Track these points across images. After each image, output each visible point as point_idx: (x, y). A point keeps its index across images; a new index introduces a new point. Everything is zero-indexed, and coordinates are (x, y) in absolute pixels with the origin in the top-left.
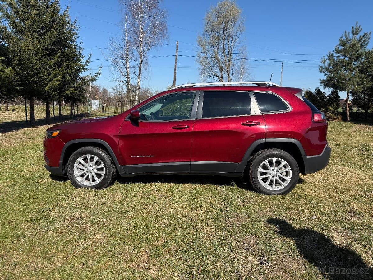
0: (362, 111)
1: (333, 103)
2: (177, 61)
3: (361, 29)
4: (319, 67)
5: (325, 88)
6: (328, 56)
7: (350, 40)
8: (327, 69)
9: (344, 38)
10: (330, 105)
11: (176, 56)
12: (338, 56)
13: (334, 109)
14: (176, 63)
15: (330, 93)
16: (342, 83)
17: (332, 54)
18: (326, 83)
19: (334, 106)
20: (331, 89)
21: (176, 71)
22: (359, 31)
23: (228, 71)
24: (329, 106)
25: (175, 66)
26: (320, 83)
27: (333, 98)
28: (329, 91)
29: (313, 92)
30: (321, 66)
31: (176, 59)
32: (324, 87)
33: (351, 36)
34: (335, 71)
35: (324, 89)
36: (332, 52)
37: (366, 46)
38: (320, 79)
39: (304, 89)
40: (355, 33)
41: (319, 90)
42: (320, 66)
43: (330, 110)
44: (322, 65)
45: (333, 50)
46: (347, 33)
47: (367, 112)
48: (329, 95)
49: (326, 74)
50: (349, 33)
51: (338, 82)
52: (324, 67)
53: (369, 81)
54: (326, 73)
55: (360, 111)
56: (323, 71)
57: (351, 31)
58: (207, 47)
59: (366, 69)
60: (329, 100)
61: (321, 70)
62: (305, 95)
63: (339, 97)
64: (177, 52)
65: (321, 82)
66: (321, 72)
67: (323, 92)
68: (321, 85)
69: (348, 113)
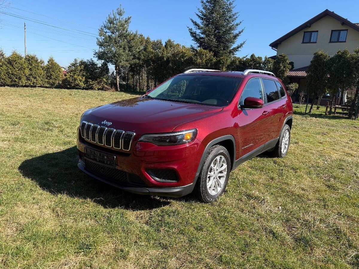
0: (123, 82)
3: (124, 12)
4: (96, 40)
9: (112, 16)
10: (103, 76)
12: (106, 32)
15: (101, 65)
18: (100, 56)
19: (106, 77)
20: (103, 61)
24: (102, 78)
27: (104, 70)
28: (101, 63)
35: (97, 60)
40: (120, 14)
41: (93, 61)
42: (97, 38)
44: (99, 38)
45: (103, 26)
46: (114, 12)
47: (127, 84)
57: (117, 12)
62: (80, 64)
63: (109, 69)
65: (94, 53)
67: (96, 63)
68: (94, 57)
69: (118, 84)
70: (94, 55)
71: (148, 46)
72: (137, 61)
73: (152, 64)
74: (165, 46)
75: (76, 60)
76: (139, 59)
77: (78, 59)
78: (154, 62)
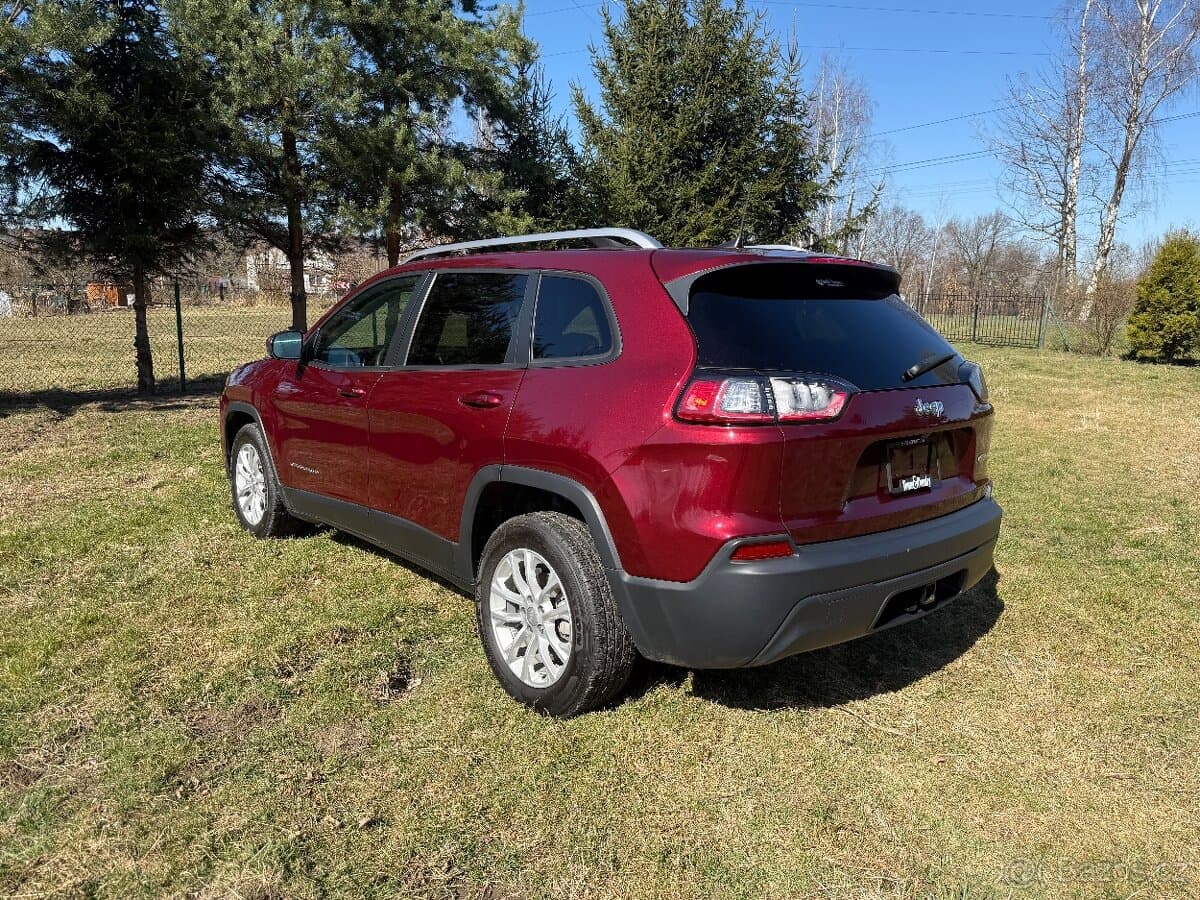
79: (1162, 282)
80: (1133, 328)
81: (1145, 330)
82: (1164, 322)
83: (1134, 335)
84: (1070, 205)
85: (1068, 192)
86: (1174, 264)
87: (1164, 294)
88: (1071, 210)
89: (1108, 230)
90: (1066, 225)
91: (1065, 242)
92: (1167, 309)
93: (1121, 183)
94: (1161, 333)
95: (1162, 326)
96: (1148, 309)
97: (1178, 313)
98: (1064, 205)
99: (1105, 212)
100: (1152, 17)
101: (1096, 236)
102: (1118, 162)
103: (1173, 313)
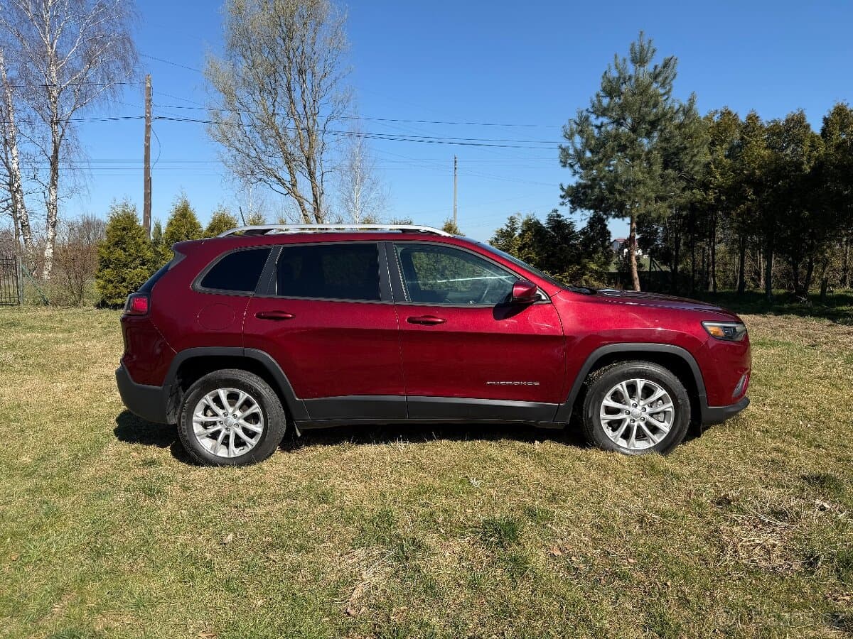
0: (661, 267)
1: (595, 251)
2: (152, 135)
3: (654, 51)
4: (558, 152)
5: (573, 210)
6: (578, 122)
7: (630, 77)
8: (579, 156)
9: (614, 74)
10: (590, 257)
11: (148, 119)
12: (599, 124)
13: (600, 267)
14: (148, 139)
15: (584, 224)
16: (621, 193)
17: (587, 119)
18: (577, 197)
19: (599, 258)
20: (589, 213)
21: (151, 164)
22: (649, 55)
23: (308, 164)
24: (587, 260)
25: (147, 148)
26: (562, 197)
27: (593, 236)
28: (584, 217)
29: (543, 221)
30: (563, 146)
31: (148, 128)
32: (571, 208)
33: (631, 69)
34: (600, 160)
35: (571, 213)
36: (585, 114)
37: (666, 97)
38: (561, 185)
39: (519, 214)
40: (639, 60)
41: (559, 216)
42: (560, 147)
43: (592, 271)
44: (566, 143)
45: (586, 108)
46: (620, 60)
47: (674, 271)
48: (583, 229)
49: (575, 173)
50: (625, 60)
51: (611, 189)
52: (571, 152)
53: (684, 190)
54: (576, 167)
55: (658, 269)
56: (569, 161)
57: (629, 57)
58: (242, 93)
59: (676, 154)
60: (585, 244)
61: (565, 159)
62: (523, 231)
63: (609, 233)
64: (148, 107)
65: (563, 193)
66: (564, 166)
67: (568, 220)
68: (562, 204)
69: (636, 275)
70: (561, 200)
71: (749, 143)
72: (699, 194)
73: (754, 194)
74: (824, 131)
75: (512, 220)
76: (705, 186)
77: (516, 216)
78: (758, 185)
79: (117, 243)
80: (102, 282)
81: (112, 282)
82: (127, 276)
83: (104, 287)
84: (16, 185)
85: (12, 173)
86: (123, 230)
87: (119, 253)
88: (17, 191)
89: (52, 207)
90: (16, 202)
91: (18, 215)
92: (125, 265)
93: (55, 170)
94: (124, 284)
95: (124, 280)
96: (110, 266)
97: (135, 268)
98: (11, 184)
99: (47, 192)
100: (54, 46)
101: (44, 211)
102: (51, 153)
103: (131, 268)
